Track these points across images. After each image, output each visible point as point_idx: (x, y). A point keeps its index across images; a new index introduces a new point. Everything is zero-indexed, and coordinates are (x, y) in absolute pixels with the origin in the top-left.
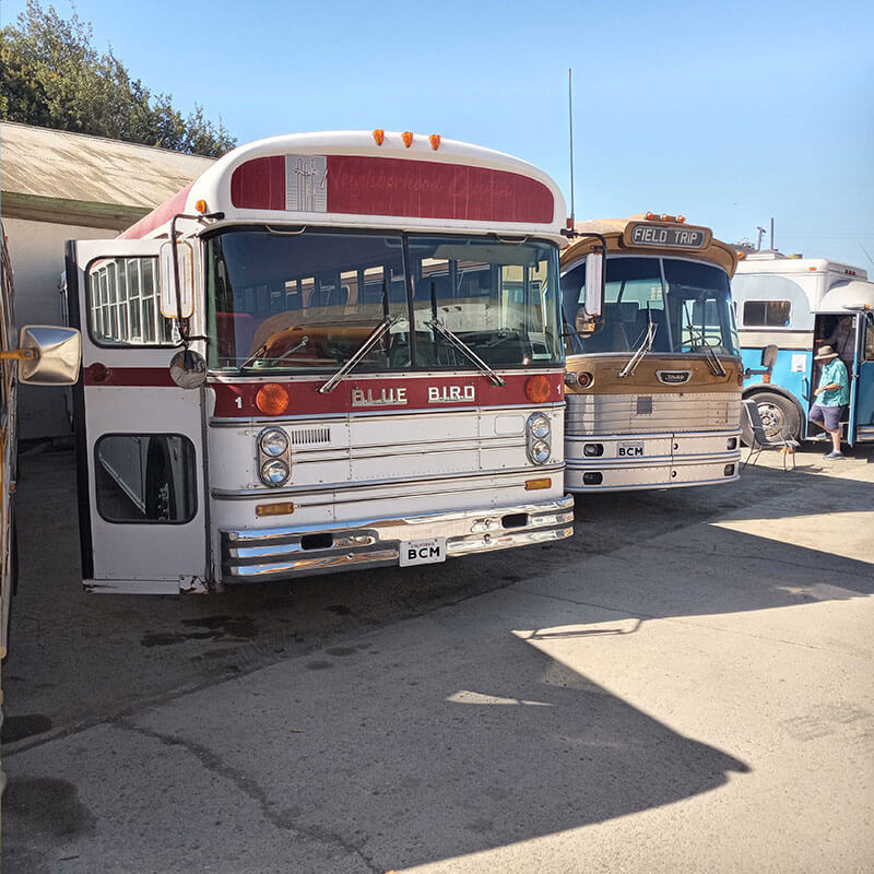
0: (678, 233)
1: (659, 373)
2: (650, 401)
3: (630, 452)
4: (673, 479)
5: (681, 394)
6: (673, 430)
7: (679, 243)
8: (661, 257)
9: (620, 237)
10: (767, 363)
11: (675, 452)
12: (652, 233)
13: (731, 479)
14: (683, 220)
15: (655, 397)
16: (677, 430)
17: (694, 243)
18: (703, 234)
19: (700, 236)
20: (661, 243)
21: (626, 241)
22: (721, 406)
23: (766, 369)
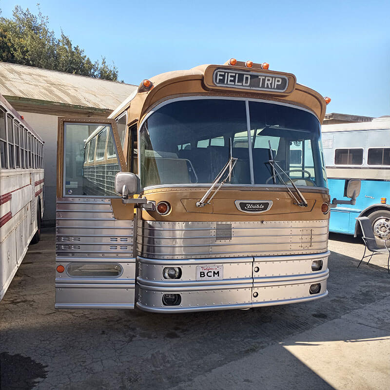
0: (261, 78)
1: (237, 203)
2: (229, 228)
3: (209, 274)
4: (255, 300)
5: (262, 222)
6: (254, 254)
7: (263, 86)
8: (247, 100)
9: (201, 79)
10: (350, 194)
11: (256, 275)
12: (234, 77)
13: (315, 297)
14: (268, 66)
15: (233, 224)
16: (259, 254)
17: (278, 87)
18: (288, 80)
19: (284, 80)
20: (245, 86)
21: (208, 83)
22: (305, 232)
23: (350, 199)
